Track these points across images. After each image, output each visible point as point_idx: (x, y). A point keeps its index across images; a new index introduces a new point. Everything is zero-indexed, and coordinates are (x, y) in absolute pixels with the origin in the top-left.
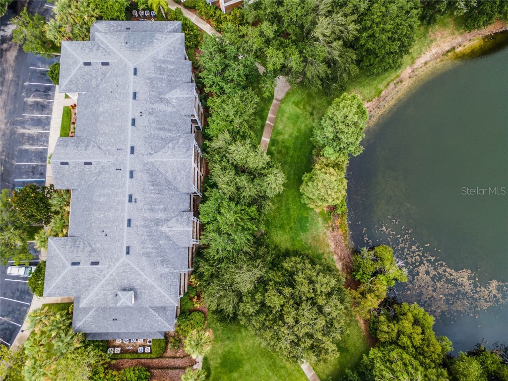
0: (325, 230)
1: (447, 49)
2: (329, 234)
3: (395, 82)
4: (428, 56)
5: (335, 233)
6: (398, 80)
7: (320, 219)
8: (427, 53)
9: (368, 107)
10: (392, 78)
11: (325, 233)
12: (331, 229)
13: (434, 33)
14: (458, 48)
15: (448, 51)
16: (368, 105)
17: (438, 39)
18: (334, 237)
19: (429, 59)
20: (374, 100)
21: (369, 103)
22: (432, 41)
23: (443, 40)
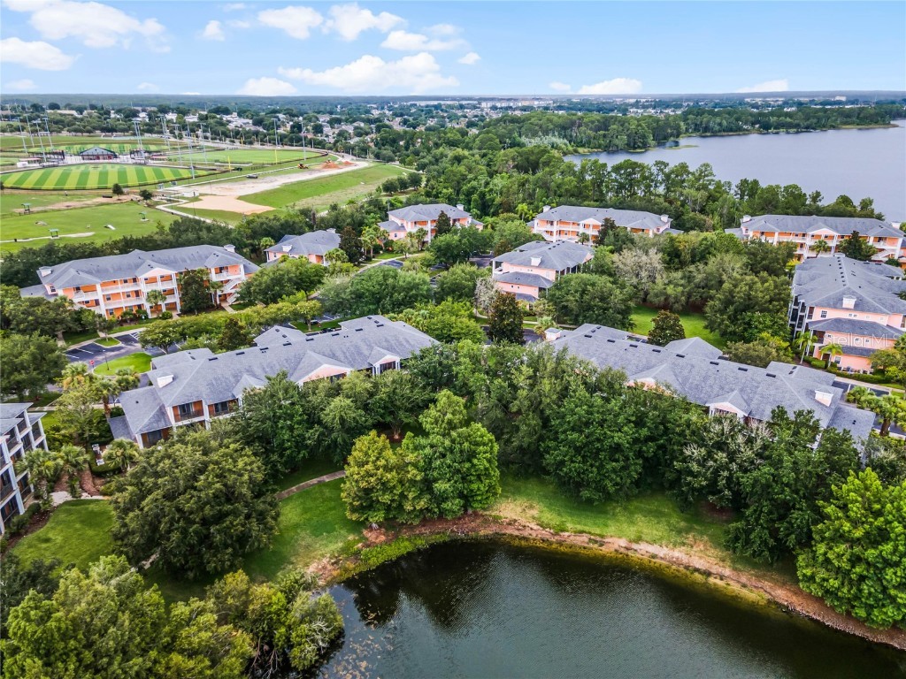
0: (328, 555)
1: (697, 566)
2: (325, 561)
3: (592, 537)
4: (664, 552)
5: (329, 567)
6: (598, 539)
7: (341, 545)
8: (665, 548)
9: (531, 529)
10: (593, 532)
11: (323, 556)
12: (333, 561)
13: (695, 540)
14: (715, 578)
15: (697, 570)
16: (535, 527)
17: (695, 549)
18: (324, 568)
19: (662, 555)
20: (548, 530)
21: (539, 527)
22: (684, 544)
23: (700, 555)
